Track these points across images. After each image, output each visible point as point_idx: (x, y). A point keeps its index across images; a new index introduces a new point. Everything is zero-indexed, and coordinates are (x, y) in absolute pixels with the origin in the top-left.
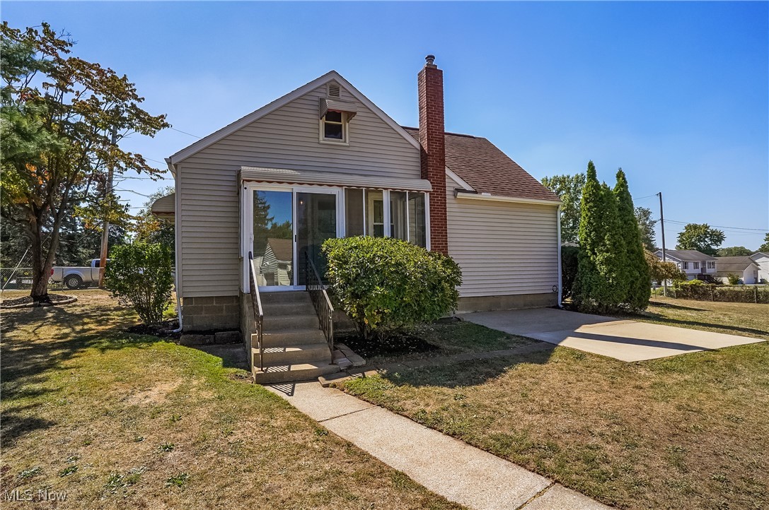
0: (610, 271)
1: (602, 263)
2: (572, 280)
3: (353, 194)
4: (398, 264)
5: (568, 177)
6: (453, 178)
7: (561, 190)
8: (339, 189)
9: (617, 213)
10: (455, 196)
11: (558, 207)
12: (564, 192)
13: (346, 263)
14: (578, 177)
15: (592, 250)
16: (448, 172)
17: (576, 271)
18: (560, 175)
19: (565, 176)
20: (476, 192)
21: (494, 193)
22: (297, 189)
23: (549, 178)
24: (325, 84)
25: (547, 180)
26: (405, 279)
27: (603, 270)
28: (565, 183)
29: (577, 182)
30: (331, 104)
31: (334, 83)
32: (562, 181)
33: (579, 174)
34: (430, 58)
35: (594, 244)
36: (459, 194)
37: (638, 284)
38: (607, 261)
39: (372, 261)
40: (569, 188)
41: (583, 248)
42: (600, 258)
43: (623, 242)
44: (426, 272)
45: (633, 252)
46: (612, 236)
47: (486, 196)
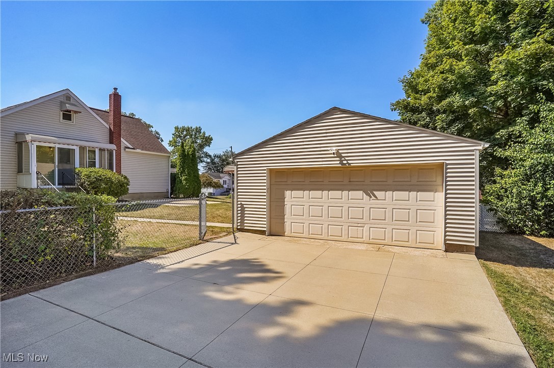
0: (187, 183)
1: (184, 180)
2: (174, 186)
3: (82, 149)
4: (109, 178)
5: (191, 128)
6: (124, 142)
7: (186, 135)
8: (77, 147)
9: (190, 161)
10: (125, 150)
11: (170, 156)
12: (188, 137)
13: (90, 177)
14: (197, 129)
15: (181, 175)
16: (122, 139)
17: (175, 183)
18: (186, 126)
19: (190, 127)
20: (134, 149)
21: (142, 150)
22: (58, 146)
23: (179, 127)
24: (64, 95)
25: (178, 128)
26: (112, 183)
27: (184, 182)
28: (189, 131)
29: (197, 131)
30: (68, 107)
31: (68, 95)
32: (188, 130)
33: (198, 127)
34: (116, 89)
35: (182, 173)
36: (127, 149)
37: (196, 188)
38: (186, 179)
39: (100, 177)
40: (192, 135)
41: (178, 174)
42: (183, 178)
43: (192, 173)
44: (119, 181)
45: (195, 176)
46: (188, 170)
47: (138, 151)
